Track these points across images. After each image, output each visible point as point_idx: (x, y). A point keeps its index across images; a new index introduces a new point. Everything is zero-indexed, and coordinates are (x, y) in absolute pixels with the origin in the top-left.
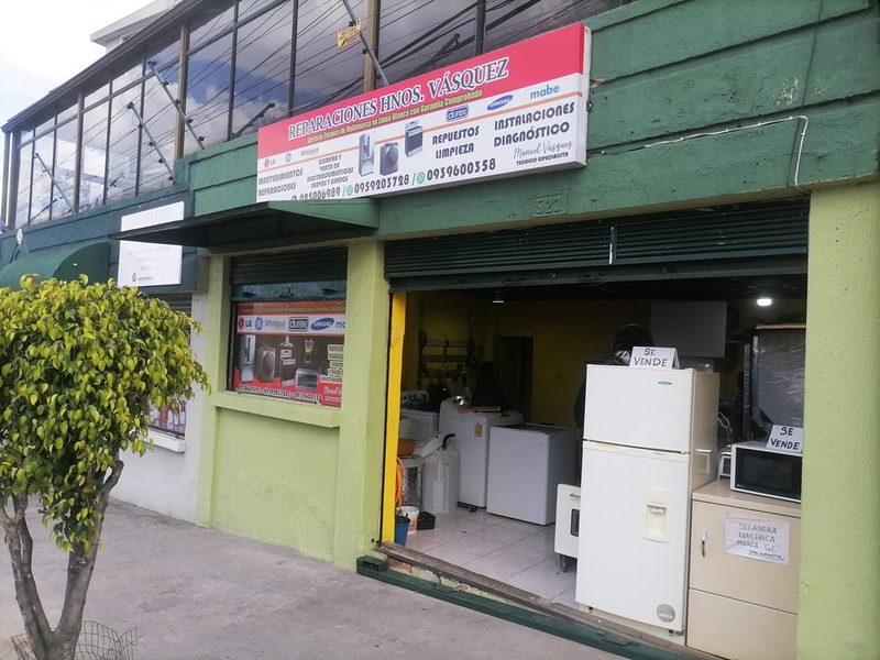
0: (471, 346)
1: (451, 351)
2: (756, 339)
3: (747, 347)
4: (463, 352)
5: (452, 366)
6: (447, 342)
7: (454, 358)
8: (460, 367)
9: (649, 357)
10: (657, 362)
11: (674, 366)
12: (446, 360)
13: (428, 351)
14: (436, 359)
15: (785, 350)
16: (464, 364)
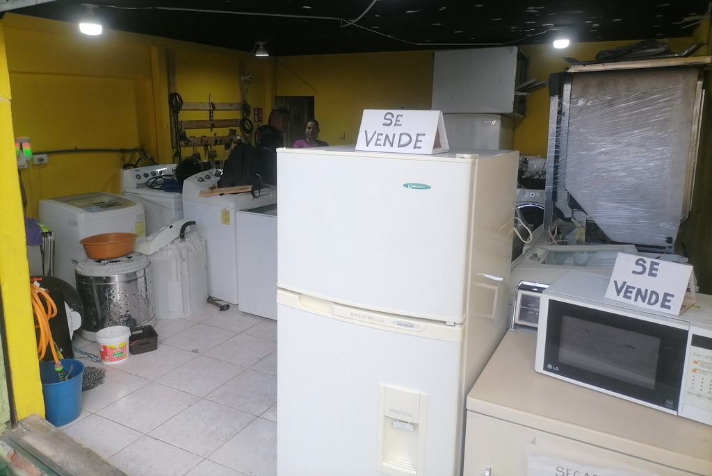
0: (245, 108)
1: (218, 115)
2: (567, 88)
3: (554, 101)
4: (237, 115)
5: (223, 132)
6: (213, 105)
7: (223, 124)
8: (233, 133)
9: (390, 131)
10: (405, 139)
11: (437, 144)
12: (213, 126)
13: (184, 116)
14: (199, 125)
15: (610, 103)
16: (238, 129)
